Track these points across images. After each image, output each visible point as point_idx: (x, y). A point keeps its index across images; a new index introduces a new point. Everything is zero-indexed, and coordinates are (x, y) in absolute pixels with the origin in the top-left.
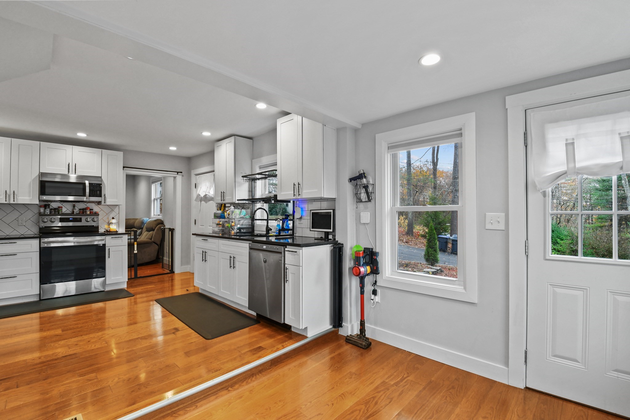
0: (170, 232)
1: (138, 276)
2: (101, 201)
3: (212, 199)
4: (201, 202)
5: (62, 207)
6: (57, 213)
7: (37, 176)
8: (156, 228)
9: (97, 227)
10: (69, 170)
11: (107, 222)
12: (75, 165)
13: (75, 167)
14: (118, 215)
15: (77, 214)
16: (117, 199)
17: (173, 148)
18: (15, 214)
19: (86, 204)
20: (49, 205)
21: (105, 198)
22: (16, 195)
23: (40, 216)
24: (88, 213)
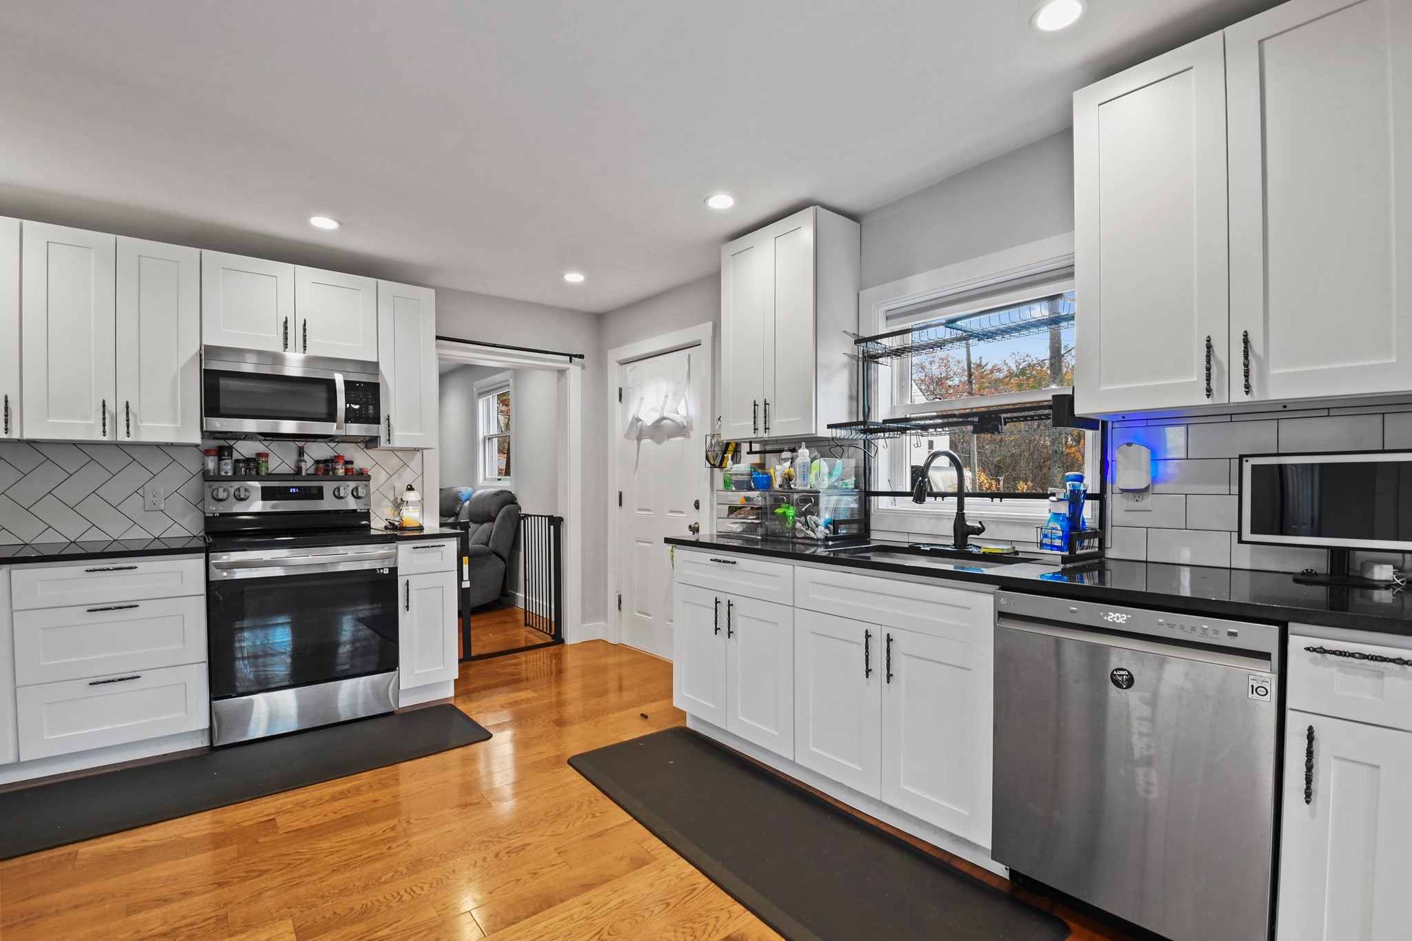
0: (552, 527)
1: (473, 654)
2: (377, 437)
3: (682, 430)
4: (639, 439)
5: (266, 455)
6: (254, 473)
7: (192, 358)
8: (500, 515)
9: (366, 515)
10: (286, 338)
11: (392, 499)
12: (305, 324)
13: (305, 330)
14: (421, 477)
15: (310, 477)
16: (421, 432)
17: (574, 277)
18: (135, 476)
19: (332, 445)
20: (231, 448)
21: (389, 427)
22: (135, 416)
23: (206, 483)
24: (341, 472)
